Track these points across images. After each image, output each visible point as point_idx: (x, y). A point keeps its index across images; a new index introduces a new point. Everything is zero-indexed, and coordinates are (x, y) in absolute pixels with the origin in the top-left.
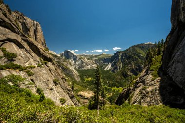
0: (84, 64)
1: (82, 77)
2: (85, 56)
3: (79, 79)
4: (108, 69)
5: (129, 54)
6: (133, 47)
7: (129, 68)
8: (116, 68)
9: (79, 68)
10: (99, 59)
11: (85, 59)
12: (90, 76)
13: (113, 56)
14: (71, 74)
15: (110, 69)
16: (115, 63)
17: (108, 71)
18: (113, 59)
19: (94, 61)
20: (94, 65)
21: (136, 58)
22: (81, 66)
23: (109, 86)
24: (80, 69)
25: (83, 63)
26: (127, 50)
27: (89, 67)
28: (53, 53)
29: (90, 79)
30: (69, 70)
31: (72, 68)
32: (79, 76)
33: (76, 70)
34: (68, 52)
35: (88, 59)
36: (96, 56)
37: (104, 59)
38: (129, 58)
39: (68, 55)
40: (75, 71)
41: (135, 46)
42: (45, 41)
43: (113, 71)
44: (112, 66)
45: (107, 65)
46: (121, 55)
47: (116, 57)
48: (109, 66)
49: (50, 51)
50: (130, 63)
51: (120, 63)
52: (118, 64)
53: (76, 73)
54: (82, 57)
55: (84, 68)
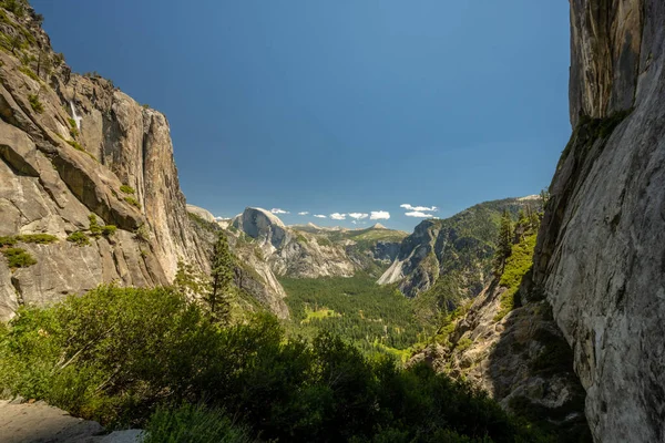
0: (309, 260)
1: (295, 305)
2: (314, 231)
3: (287, 311)
4: (392, 280)
5: (464, 232)
6: (478, 207)
7: (465, 280)
8: (418, 279)
9: (289, 272)
10: (361, 246)
11: (314, 242)
12: (323, 303)
13: (411, 237)
14: (258, 290)
15: (398, 283)
16: (415, 261)
17: (390, 289)
18: (409, 248)
19: (343, 252)
20: (343, 266)
21: (487, 247)
22: (296, 265)
23: (392, 343)
24: (294, 276)
25: (303, 255)
26: (456, 218)
27: (324, 270)
28: (204, 217)
29: (324, 313)
30: (254, 277)
31: (264, 271)
32: (286, 299)
33: (278, 277)
34: (255, 213)
35: (322, 242)
36: (352, 235)
37: (379, 245)
38: (462, 245)
39: (254, 225)
40: (273, 283)
41: (486, 204)
42: (175, 173)
43: (408, 291)
44: (406, 270)
45: (387, 267)
46: (436, 232)
47: (419, 240)
48: (394, 272)
49: (192, 209)
50: (467, 263)
51: (433, 263)
52: (425, 266)
53: (276, 289)
54: (303, 234)
55: (306, 274)
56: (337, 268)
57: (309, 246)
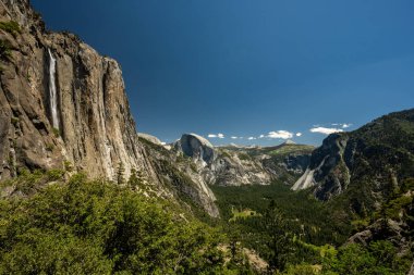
0: (233, 171)
1: (223, 206)
2: (236, 149)
3: (217, 211)
4: (305, 186)
5: (373, 141)
6: (384, 117)
7: (378, 184)
8: (330, 185)
9: (218, 181)
10: (276, 159)
11: (236, 157)
12: (246, 205)
13: (320, 149)
14: (194, 194)
15: (311, 189)
16: (326, 169)
17: (303, 194)
18: (322, 157)
19: (260, 164)
20: (261, 176)
21: (399, 154)
22: (223, 176)
23: (310, 239)
24: (222, 184)
25: (228, 168)
26: (363, 129)
27: (245, 180)
29: (248, 213)
30: (191, 184)
31: (198, 180)
32: (216, 202)
33: (210, 186)
34: (190, 138)
35: (242, 157)
36: (267, 150)
37: (291, 158)
38: (372, 152)
39: (190, 146)
40: (205, 190)
41: (393, 115)
42: (127, 103)
43: (321, 195)
44: (317, 177)
45: (300, 176)
46: (345, 144)
47: (328, 151)
48: (307, 180)
49: (139, 134)
50: (378, 168)
51: (343, 171)
52: (336, 173)
53: (207, 194)
54: (227, 151)
55: (232, 183)
56: (256, 178)
57: (232, 160)
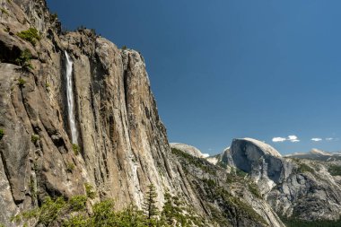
0: (321, 195)
2: (323, 159)
9: (297, 211)
11: (324, 171)
22: (304, 203)
25: (312, 189)
28: (192, 153)
30: (252, 216)
33: (283, 219)
34: (244, 145)
42: (154, 104)
49: (172, 145)
54: (307, 163)
55: (322, 214)
57: (318, 177)
